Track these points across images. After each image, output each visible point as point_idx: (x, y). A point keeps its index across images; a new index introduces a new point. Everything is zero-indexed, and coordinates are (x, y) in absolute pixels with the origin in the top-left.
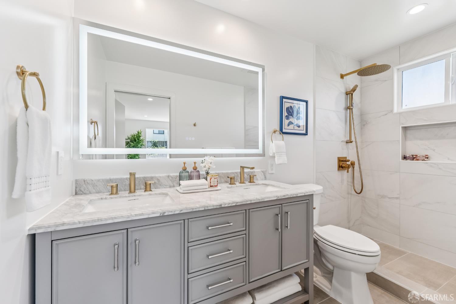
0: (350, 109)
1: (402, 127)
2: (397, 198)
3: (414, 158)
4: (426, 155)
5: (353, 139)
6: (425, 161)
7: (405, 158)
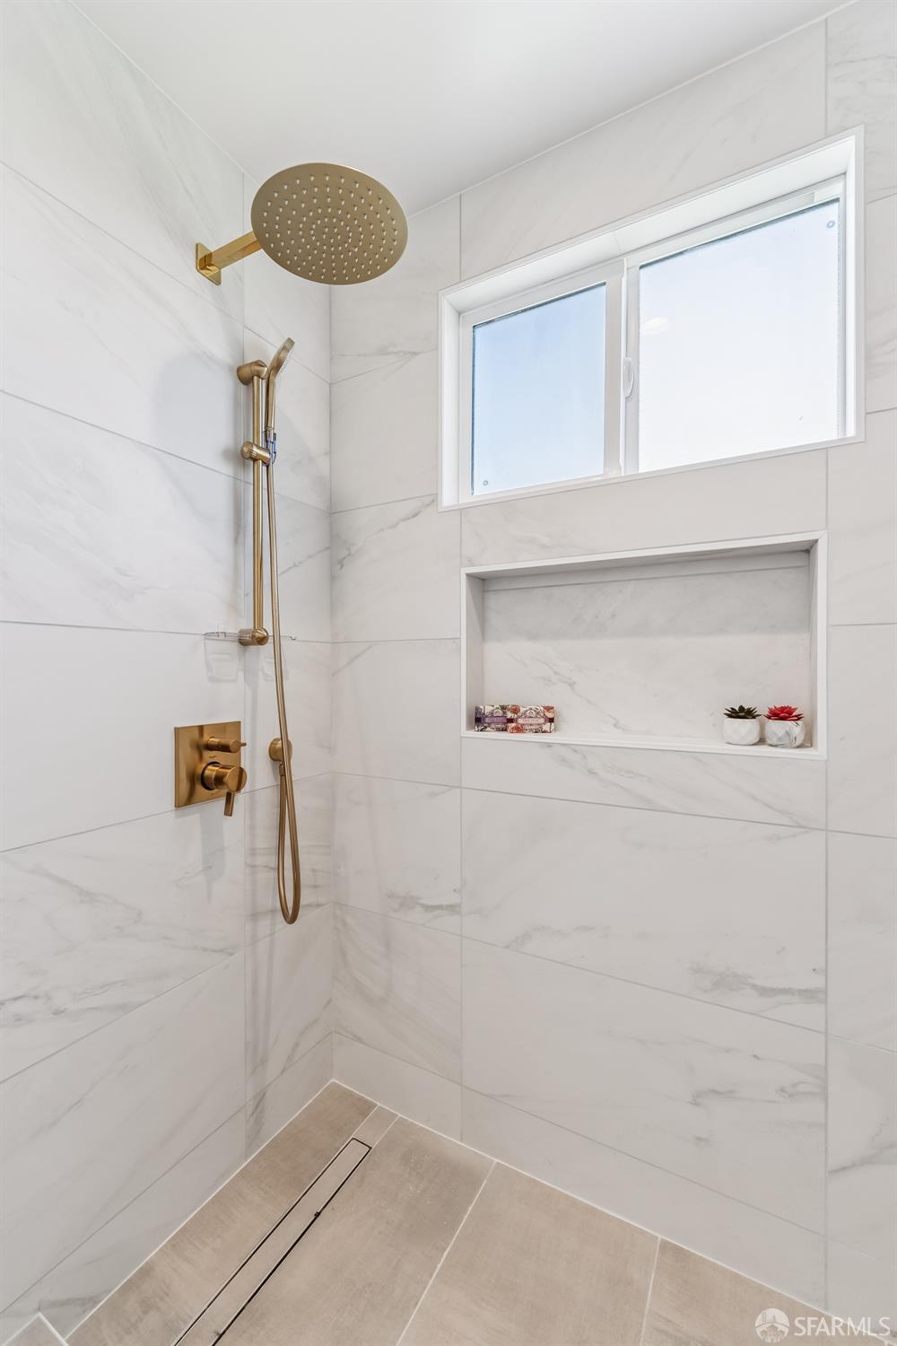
0: (255, 460)
1: (469, 576)
2: (453, 909)
3: (507, 720)
4: (549, 709)
5: (268, 625)
6: (545, 732)
7: (478, 720)
